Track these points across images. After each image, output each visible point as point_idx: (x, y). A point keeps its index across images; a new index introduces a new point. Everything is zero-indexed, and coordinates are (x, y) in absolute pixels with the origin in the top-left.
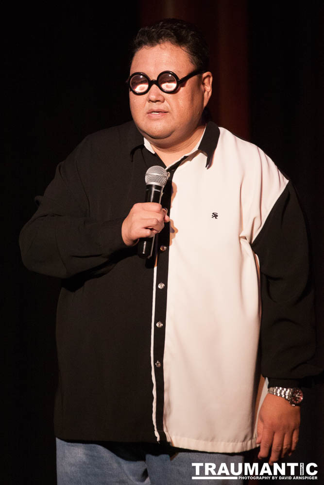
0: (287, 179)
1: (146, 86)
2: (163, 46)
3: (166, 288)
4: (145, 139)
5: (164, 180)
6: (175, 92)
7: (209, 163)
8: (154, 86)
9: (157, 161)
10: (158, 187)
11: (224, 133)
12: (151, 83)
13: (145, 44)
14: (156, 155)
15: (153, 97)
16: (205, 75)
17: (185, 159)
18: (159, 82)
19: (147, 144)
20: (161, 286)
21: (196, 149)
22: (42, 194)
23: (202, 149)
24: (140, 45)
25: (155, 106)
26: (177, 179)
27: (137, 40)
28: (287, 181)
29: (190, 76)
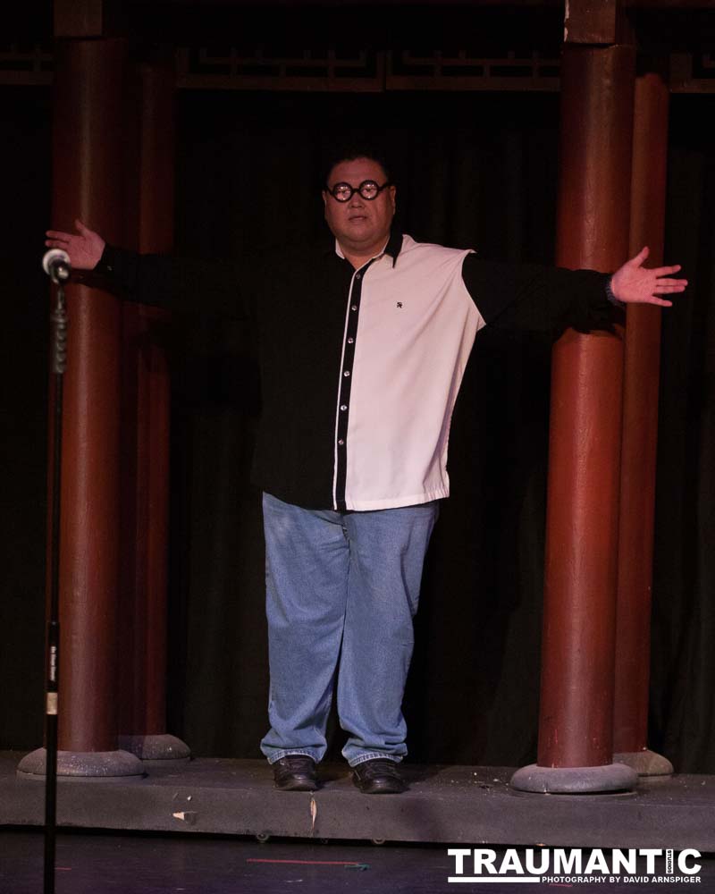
3: (351, 375)
6: (374, 198)
8: (356, 194)
12: (353, 191)
15: (356, 204)
16: (391, 187)
18: (361, 190)
20: (346, 374)
29: (384, 186)
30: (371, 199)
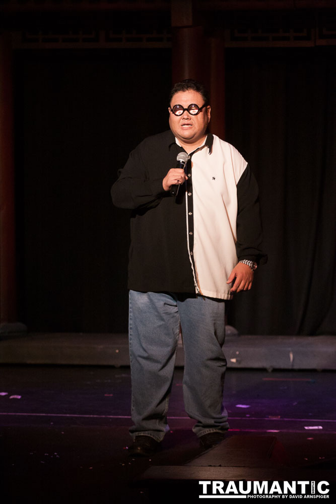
0: (247, 162)
1: (182, 111)
2: (190, 91)
3: (193, 215)
4: (176, 138)
5: (187, 159)
6: (197, 114)
7: (211, 151)
8: (186, 112)
9: (182, 150)
10: (183, 162)
11: (216, 138)
12: (184, 110)
13: (179, 90)
14: (182, 148)
15: (186, 117)
16: (208, 107)
17: (198, 150)
18: (189, 109)
19: (178, 142)
20: (190, 214)
21: (204, 144)
22: (122, 168)
23: (206, 144)
24: (176, 91)
25: (186, 122)
26: (194, 159)
27: (174, 89)
28: (247, 163)
29: (203, 106)
30: (195, 115)
